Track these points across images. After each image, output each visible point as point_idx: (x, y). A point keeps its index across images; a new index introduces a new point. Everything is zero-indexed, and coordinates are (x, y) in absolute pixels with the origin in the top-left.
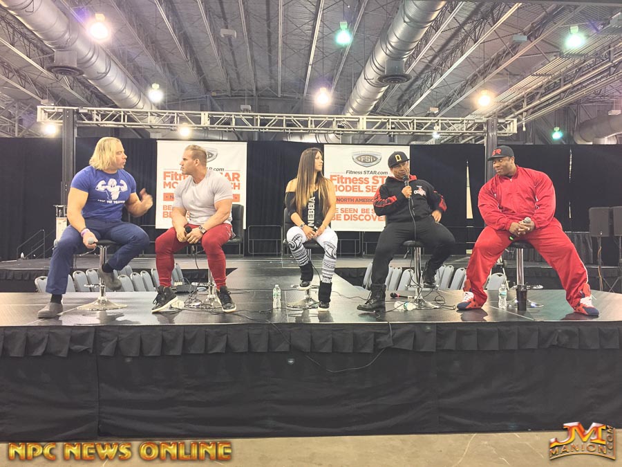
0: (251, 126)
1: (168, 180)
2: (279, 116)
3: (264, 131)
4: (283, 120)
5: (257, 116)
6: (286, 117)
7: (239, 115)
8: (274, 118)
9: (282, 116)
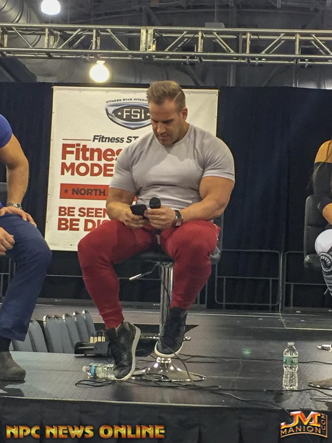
0: (232, 53)
1: (70, 159)
2: (287, 34)
3: (257, 62)
4: (294, 41)
5: (245, 33)
6: (302, 35)
7: (211, 33)
8: (277, 38)
9: (293, 34)
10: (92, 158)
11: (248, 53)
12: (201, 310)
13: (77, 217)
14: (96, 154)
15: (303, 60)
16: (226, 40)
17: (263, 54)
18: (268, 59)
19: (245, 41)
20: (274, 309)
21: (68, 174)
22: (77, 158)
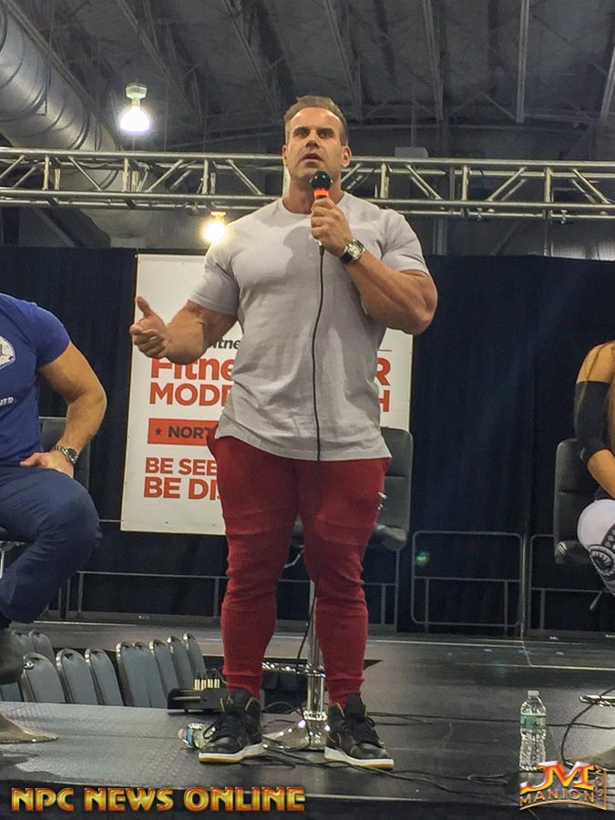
0: (438, 200)
1: (166, 377)
2: (530, 169)
3: (480, 214)
4: (543, 180)
5: (459, 167)
6: (555, 169)
7: (402, 166)
8: (514, 175)
9: (541, 169)
10: (202, 376)
11: (464, 201)
12: (386, 634)
13: (176, 475)
14: (209, 369)
15: (557, 211)
16: (427, 178)
17: (490, 201)
18: (498, 209)
19: (459, 179)
20: (513, 633)
21: (161, 402)
22: (178, 375)
